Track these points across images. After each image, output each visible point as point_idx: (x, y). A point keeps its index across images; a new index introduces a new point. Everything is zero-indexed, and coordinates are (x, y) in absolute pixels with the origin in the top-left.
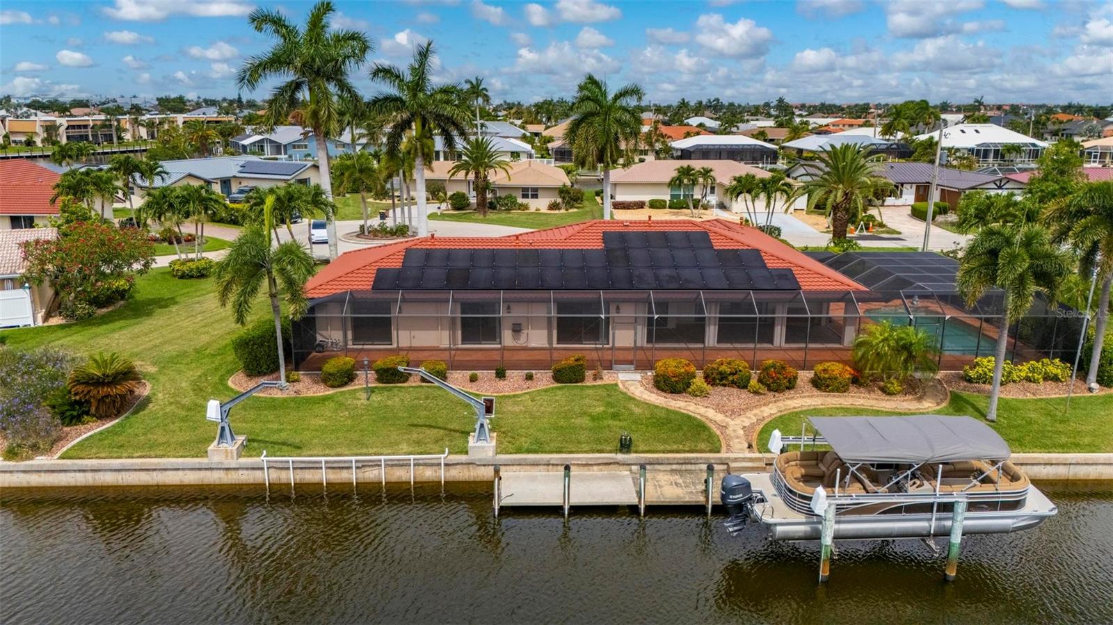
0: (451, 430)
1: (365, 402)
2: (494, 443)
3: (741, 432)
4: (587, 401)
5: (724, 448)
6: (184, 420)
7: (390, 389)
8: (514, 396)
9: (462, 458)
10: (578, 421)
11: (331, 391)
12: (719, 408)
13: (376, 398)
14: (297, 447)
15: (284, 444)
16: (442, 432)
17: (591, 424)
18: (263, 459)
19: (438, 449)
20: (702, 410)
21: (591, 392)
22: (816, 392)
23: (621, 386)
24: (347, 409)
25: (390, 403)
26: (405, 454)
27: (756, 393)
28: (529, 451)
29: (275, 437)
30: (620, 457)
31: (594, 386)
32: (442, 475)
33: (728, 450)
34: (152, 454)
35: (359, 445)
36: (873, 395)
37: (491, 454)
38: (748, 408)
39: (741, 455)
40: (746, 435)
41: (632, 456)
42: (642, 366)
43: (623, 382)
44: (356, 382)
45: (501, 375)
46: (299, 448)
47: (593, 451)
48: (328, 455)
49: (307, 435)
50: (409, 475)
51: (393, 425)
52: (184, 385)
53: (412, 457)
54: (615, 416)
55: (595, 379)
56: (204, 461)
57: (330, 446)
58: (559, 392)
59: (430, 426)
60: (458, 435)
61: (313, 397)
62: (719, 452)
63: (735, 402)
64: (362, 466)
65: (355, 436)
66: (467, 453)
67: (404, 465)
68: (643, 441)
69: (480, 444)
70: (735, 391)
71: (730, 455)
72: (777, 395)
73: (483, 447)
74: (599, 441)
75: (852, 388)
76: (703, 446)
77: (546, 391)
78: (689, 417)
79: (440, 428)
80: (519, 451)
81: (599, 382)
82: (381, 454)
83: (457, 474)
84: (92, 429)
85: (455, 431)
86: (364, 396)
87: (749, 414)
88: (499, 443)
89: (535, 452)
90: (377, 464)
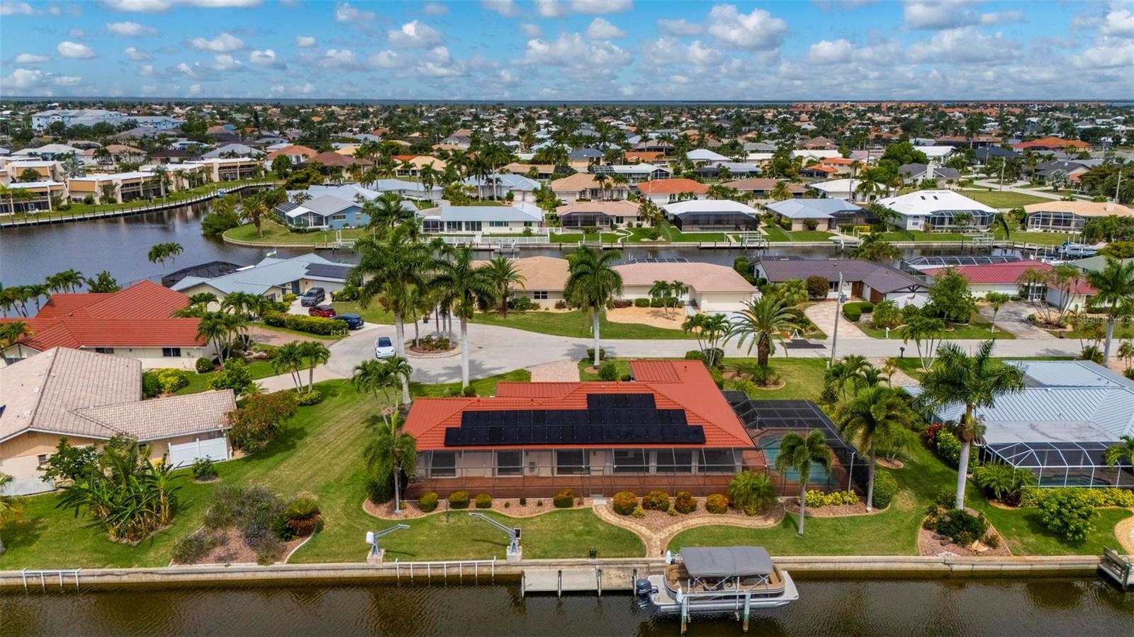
0: (495, 543)
1: (446, 524)
2: (520, 554)
3: (659, 543)
4: (573, 522)
5: (647, 555)
6: (347, 537)
7: (459, 513)
8: (531, 518)
9: (504, 562)
10: (567, 536)
11: (425, 515)
12: (649, 527)
13: (452, 520)
14: (413, 556)
15: (405, 553)
16: (491, 544)
17: (576, 539)
18: (396, 563)
19: (490, 557)
20: (639, 527)
21: (575, 515)
22: (707, 514)
23: (594, 510)
24: (436, 529)
25: (460, 524)
26: (473, 559)
27: (672, 515)
28: (540, 557)
29: (400, 549)
30: (590, 560)
31: (578, 510)
32: (493, 571)
33: (650, 556)
34: (336, 560)
35: (447, 554)
36: (740, 516)
37: (519, 560)
38: (666, 526)
39: (656, 559)
40: (661, 545)
41: (597, 560)
42: (608, 493)
43: (596, 506)
44: (438, 508)
45: (523, 503)
46: (414, 556)
47: (575, 557)
48: (430, 561)
49: (417, 548)
50: (475, 571)
51: (464, 540)
52: (338, 510)
53: (476, 562)
54: (589, 533)
55: (579, 504)
56: (364, 564)
57: (431, 555)
58: (557, 515)
59: (484, 541)
60: (500, 547)
61: (416, 520)
62: (644, 556)
63: (660, 521)
64: (449, 566)
65: (443, 548)
66: (506, 559)
67: (473, 566)
68: (604, 550)
69: (514, 554)
70: (660, 513)
71: (651, 559)
72: (684, 515)
73: (515, 555)
74: (578, 551)
75: (729, 511)
76: (636, 553)
77: (550, 514)
78: (631, 533)
79: (490, 542)
80: (534, 557)
81: (581, 507)
82: (459, 560)
83: (501, 571)
84: (298, 544)
85: (499, 544)
86: (443, 518)
87: (665, 530)
88: (524, 552)
89: (543, 558)
90: (458, 566)
